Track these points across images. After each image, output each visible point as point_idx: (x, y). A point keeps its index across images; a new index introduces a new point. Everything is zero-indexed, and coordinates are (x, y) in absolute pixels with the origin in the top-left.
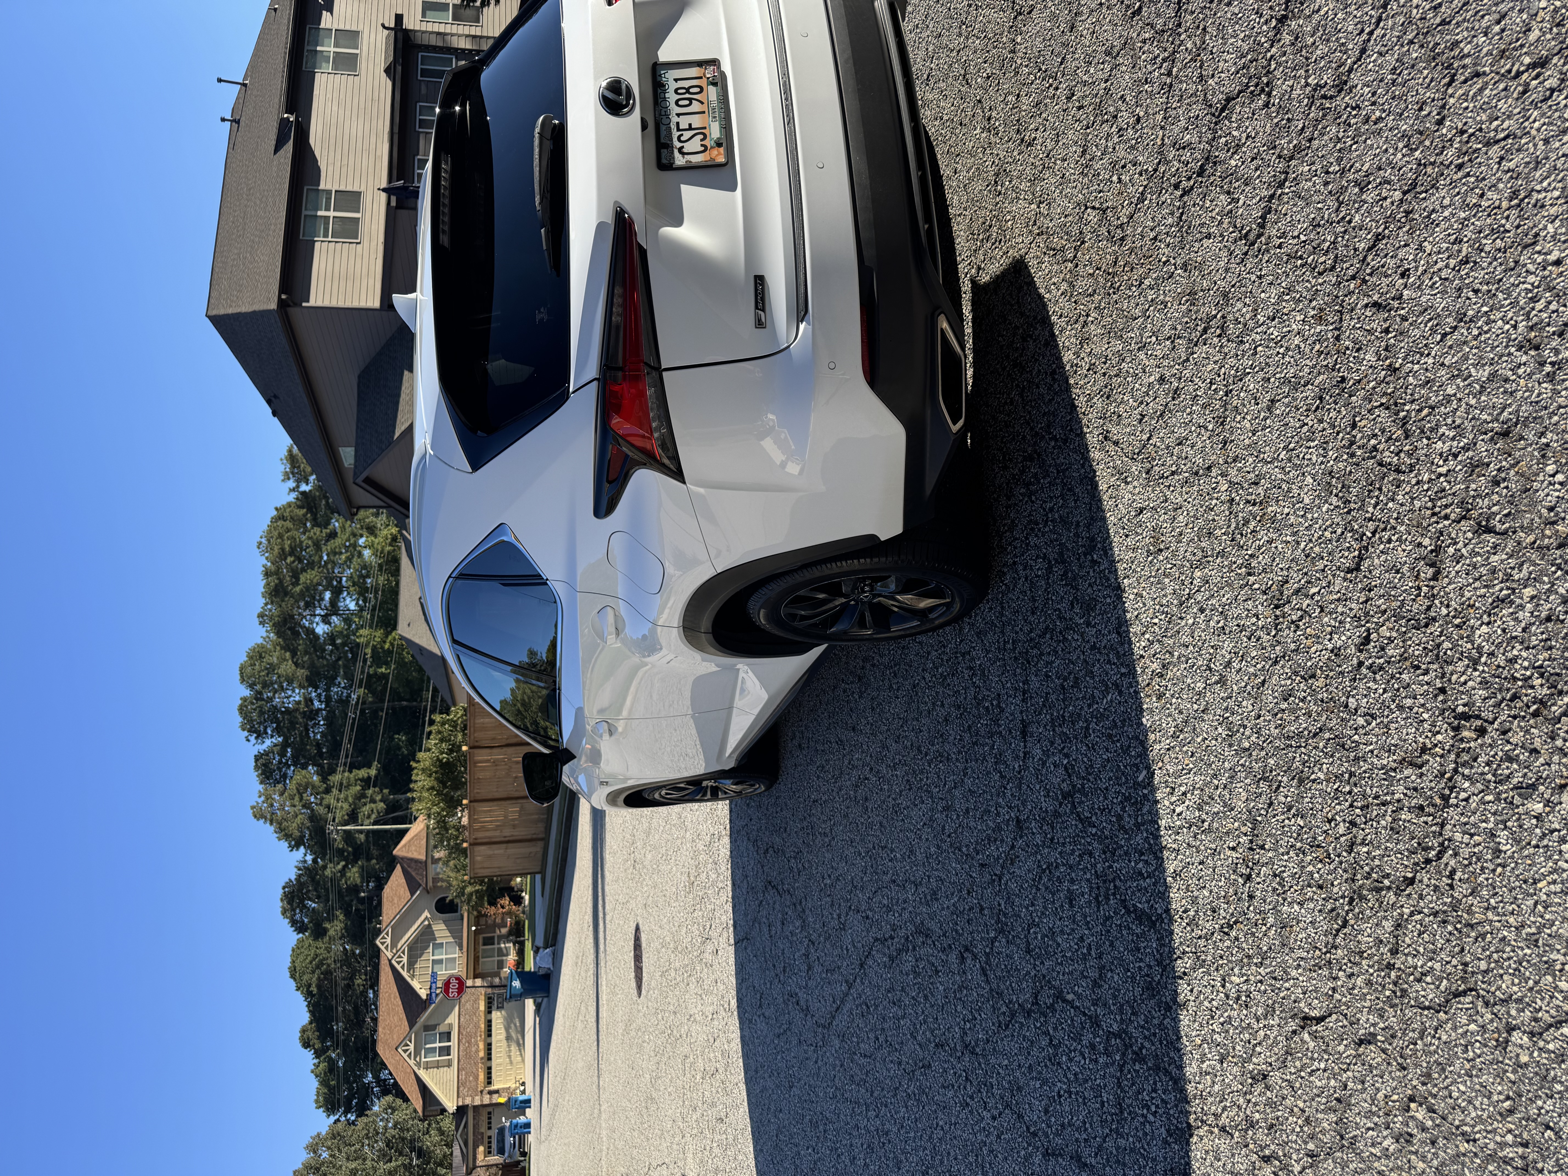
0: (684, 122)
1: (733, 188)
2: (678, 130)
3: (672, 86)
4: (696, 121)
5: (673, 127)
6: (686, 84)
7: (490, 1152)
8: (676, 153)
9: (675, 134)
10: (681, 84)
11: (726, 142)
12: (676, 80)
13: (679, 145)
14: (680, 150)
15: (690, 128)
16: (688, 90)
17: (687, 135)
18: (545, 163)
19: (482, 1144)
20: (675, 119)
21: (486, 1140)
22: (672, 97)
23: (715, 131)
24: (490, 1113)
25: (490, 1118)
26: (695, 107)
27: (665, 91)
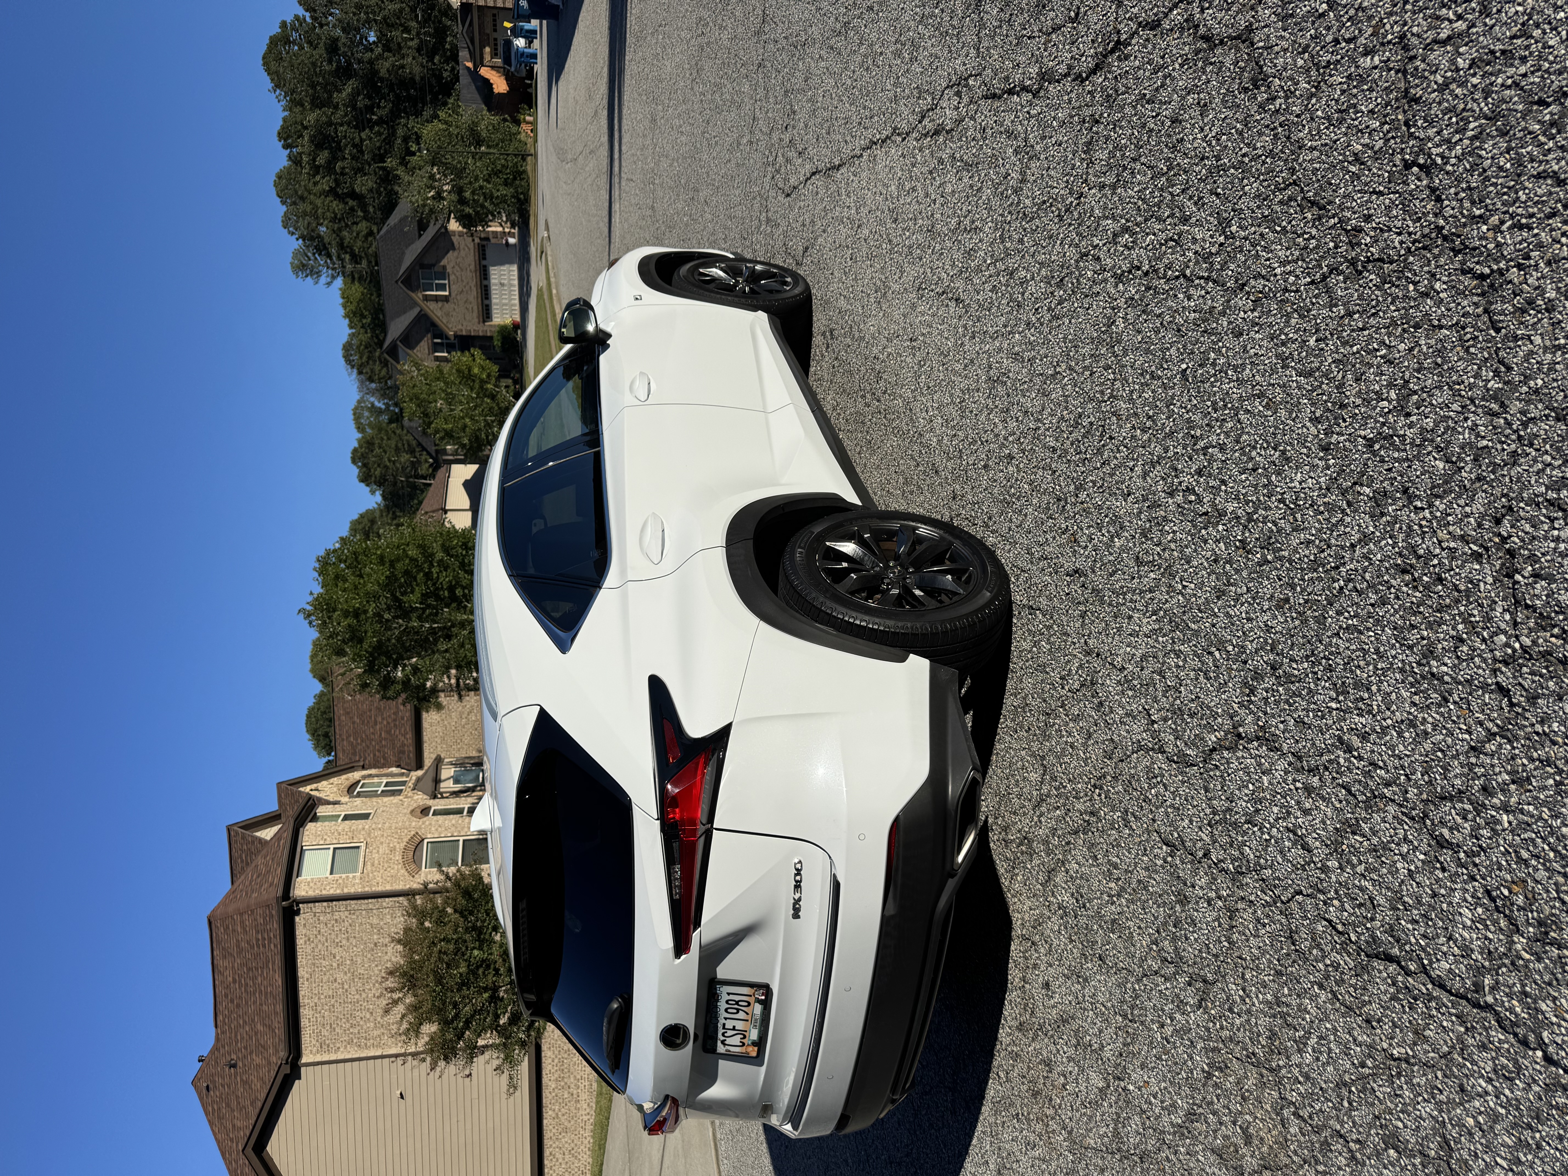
0: (729, 1024)
1: (761, 1064)
2: (724, 1028)
3: (725, 997)
4: (740, 1025)
5: (720, 1026)
6: (737, 998)
7: (496, 54)
8: (719, 1043)
9: (721, 1031)
10: (731, 997)
11: (760, 1044)
12: (729, 994)
13: (722, 1038)
14: (723, 1042)
15: (734, 1029)
16: (737, 1003)
17: (730, 1033)
18: (611, 1038)
19: (489, 45)
20: (722, 1021)
21: (492, 42)
22: (722, 1005)
23: (754, 1035)
24: (494, 15)
25: (495, 20)
26: (741, 1015)
27: (718, 1001)
